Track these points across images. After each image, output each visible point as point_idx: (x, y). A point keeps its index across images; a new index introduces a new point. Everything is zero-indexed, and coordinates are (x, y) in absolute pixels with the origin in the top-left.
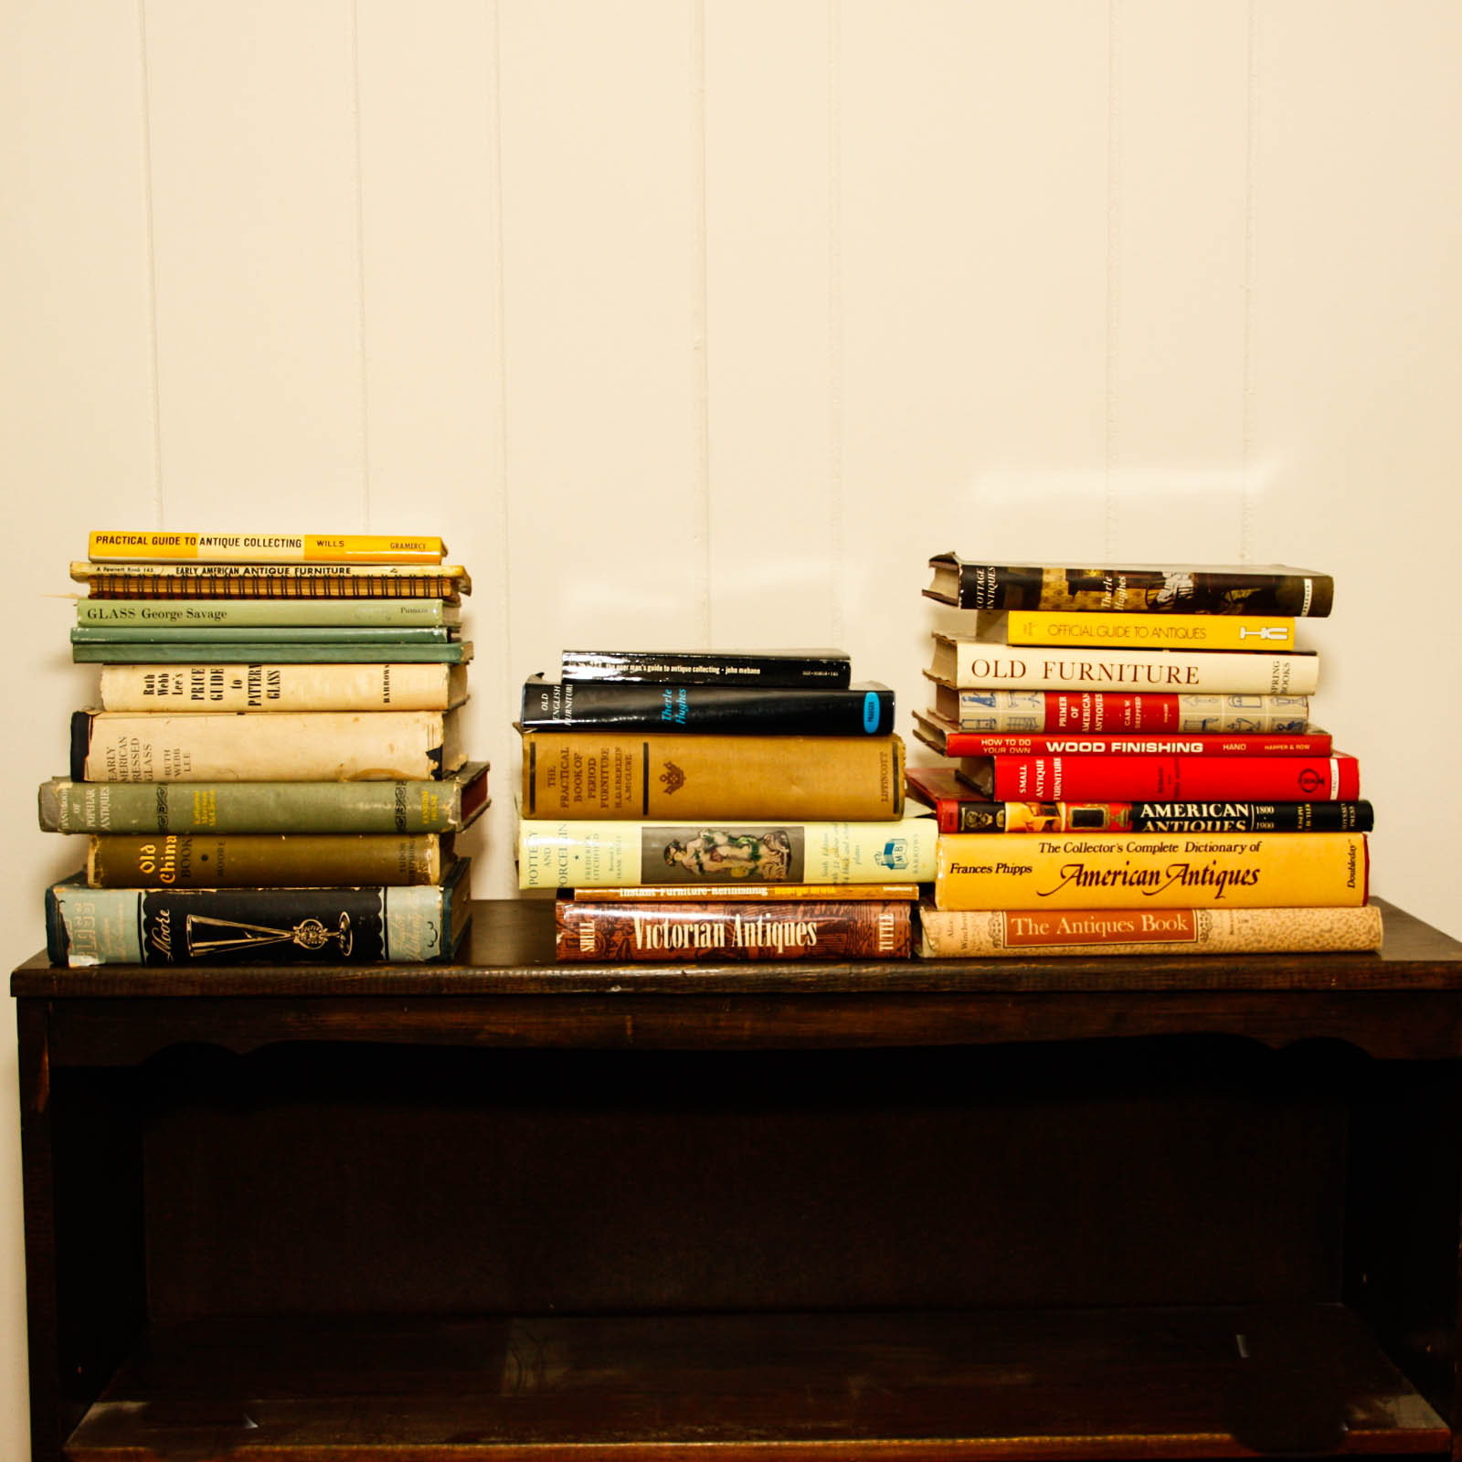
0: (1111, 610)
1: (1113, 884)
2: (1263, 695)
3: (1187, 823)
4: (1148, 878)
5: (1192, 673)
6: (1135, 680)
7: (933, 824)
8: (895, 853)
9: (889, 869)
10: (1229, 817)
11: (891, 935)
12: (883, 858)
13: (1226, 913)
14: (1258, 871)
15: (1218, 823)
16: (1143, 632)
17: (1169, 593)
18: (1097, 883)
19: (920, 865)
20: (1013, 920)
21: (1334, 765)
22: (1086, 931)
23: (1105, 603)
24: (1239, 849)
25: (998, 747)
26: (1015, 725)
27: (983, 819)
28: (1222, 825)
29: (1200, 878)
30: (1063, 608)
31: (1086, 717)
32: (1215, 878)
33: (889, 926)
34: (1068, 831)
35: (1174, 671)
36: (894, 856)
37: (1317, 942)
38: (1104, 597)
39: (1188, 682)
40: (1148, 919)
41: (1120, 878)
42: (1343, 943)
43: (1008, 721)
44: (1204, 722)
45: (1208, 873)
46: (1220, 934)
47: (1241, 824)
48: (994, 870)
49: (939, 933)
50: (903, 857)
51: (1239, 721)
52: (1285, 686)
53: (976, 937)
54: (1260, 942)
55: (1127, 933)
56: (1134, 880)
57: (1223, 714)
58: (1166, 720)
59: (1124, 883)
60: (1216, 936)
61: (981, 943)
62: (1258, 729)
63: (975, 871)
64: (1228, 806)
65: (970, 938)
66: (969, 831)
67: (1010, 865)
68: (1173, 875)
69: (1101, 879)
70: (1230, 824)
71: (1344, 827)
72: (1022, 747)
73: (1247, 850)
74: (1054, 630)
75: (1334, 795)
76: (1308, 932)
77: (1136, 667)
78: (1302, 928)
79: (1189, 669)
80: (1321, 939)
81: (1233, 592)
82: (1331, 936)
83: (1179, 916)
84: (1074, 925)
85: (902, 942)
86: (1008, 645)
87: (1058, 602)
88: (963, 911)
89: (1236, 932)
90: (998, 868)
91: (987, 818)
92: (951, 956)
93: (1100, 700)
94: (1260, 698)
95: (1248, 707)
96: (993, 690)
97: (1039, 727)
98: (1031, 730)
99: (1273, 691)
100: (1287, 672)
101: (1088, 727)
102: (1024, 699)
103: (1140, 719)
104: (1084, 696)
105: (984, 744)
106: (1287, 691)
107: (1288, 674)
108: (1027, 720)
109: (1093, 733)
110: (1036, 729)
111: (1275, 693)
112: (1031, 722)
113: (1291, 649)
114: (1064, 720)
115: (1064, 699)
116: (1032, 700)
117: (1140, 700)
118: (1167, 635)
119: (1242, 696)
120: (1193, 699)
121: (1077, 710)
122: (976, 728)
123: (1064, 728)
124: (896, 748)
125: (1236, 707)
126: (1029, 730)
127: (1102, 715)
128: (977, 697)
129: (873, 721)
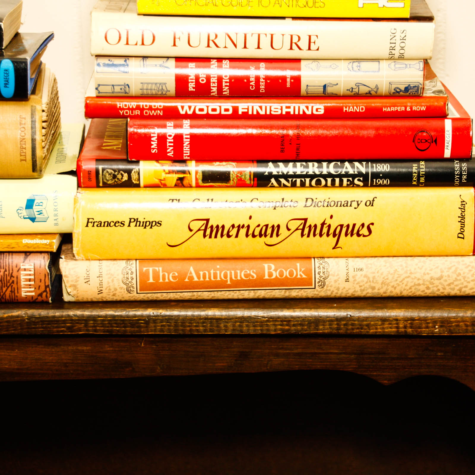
1: (237, 236)
2: (383, 59)
3: (308, 180)
4: (269, 231)
5: (312, 41)
6: (259, 48)
7: (73, 180)
8: (36, 208)
9: (31, 222)
10: (347, 175)
11: (32, 283)
12: (25, 213)
13: (342, 262)
14: (372, 224)
15: (337, 180)
16: (265, 2)
18: (222, 236)
19: (60, 218)
20: (145, 269)
21: (448, 125)
22: (212, 279)
24: (355, 204)
25: (132, 109)
26: (151, 89)
27: (119, 176)
28: (341, 182)
29: (318, 231)
31: (214, 83)
32: (332, 231)
33: (30, 275)
34: (198, 186)
35: (295, 39)
36: (35, 210)
37: (428, 288)
39: (309, 49)
40: (269, 268)
41: (243, 231)
42: (453, 289)
43: (140, 86)
44: (325, 86)
45: (325, 226)
46: (336, 281)
47: (359, 180)
48: (127, 224)
49: (77, 281)
50: (44, 211)
51: (358, 85)
52: (402, 51)
53: (111, 284)
54: (373, 288)
55: (250, 280)
56: (257, 233)
57: (342, 79)
58: (288, 85)
59: (247, 235)
60: (333, 283)
61: (116, 290)
62: (376, 92)
63: (109, 224)
64: (347, 164)
65: (105, 285)
66: (106, 186)
67: (141, 219)
68: (293, 228)
69: (225, 232)
70: (348, 180)
71: (457, 183)
72: (155, 110)
73: (362, 205)
74: (181, 1)
75: (447, 153)
76: (419, 279)
77: (259, 35)
78: (413, 276)
79: (310, 37)
80: (430, 286)
82: (440, 283)
83: (298, 265)
84: (201, 273)
85: (43, 288)
86: (139, 14)
88: (99, 260)
89: (351, 279)
90: (130, 222)
91: (122, 175)
92: (89, 300)
93: (227, 66)
94: (377, 63)
95: (366, 72)
96: (127, 57)
97: (169, 91)
98: (163, 94)
99: (391, 56)
100: (404, 39)
101: (216, 91)
102: (156, 65)
103: (264, 84)
104: (212, 63)
105: (120, 107)
106: (406, 56)
107: (405, 40)
108: (158, 85)
109: (220, 96)
110: (168, 93)
111: (393, 58)
112: (162, 87)
113: (408, 16)
114: (193, 85)
115: (193, 65)
116: (163, 66)
117: (264, 66)
118: (288, 4)
119: (361, 61)
120: (314, 64)
121: (205, 76)
122: (112, 92)
123: (193, 91)
124: (35, 112)
125: (355, 71)
126: (161, 94)
127: (228, 81)
128: (111, 63)
129: (8, 87)
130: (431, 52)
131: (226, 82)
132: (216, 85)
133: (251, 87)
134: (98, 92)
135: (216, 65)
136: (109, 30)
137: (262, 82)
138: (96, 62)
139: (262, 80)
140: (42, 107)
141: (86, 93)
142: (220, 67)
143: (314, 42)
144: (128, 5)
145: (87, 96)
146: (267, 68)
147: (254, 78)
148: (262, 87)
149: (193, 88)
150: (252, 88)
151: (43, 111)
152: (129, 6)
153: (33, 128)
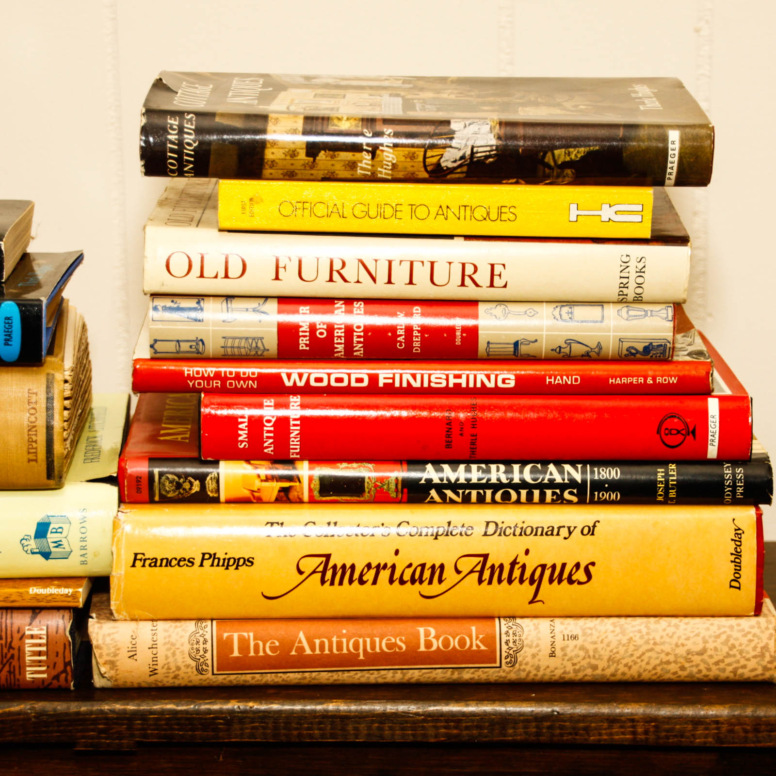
0: (373, 179)
1: (375, 582)
2: (609, 302)
3: (489, 492)
4: (427, 574)
5: (496, 272)
6: (411, 283)
7: (112, 491)
8: (51, 537)
9: (43, 559)
10: (552, 484)
11: (44, 658)
12: (33, 544)
13: (544, 624)
14: (593, 564)
15: (536, 493)
16: (421, 212)
17: (461, 154)
18: (351, 581)
19: (90, 552)
20: (226, 635)
21: (713, 406)
22: (335, 651)
23: (362, 169)
24: (564, 532)
25: (209, 379)
26: (239, 347)
27: (187, 486)
28: (543, 495)
29: (505, 575)
30: (299, 177)
31: (340, 337)
32: (527, 574)
33: (40, 645)
34: (312, 501)
35: (469, 270)
36: (50, 540)
37: (683, 668)
38: (361, 161)
39: (492, 285)
40: (427, 634)
41: (385, 575)
42: (724, 670)
43: (222, 342)
44: (516, 344)
45: (517, 566)
46: (534, 656)
47: (571, 493)
48: (198, 562)
49: (116, 655)
50: (64, 542)
51: (569, 342)
52: (639, 291)
53: (171, 660)
54: (595, 667)
55: (395, 652)
56: (407, 577)
57: (544, 333)
58: (458, 341)
59: (391, 581)
60: (529, 659)
61: (178, 668)
62: (598, 354)
63: (169, 563)
64: (551, 467)
65: (161, 661)
66: (165, 500)
67: (219, 555)
68: (465, 570)
69: (356, 575)
70: (554, 494)
71: (728, 499)
72: (245, 380)
73: (577, 533)
74: (287, 210)
75: (712, 452)
76: (668, 654)
77: (412, 263)
78: (658, 648)
79: (492, 266)
80: (687, 665)
81: (557, 152)
82: (702, 661)
83: (473, 628)
84: (317, 642)
85: (60, 667)
86: (221, 230)
87: (292, 168)
88: (153, 620)
89: (558, 653)
90: (203, 559)
91: (191, 484)
92: (136, 685)
93: (360, 310)
94: (600, 308)
95: (582, 322)
96: (200, 297)
97: (268, 350)
98: (258, 355)
99: (621, 297)
100: (642, 270)
101: (343, 350)
102: (247, 310)
103: (419, 340)
104: (336, 306)
105: (189, 375)
106: (645, 297)
107: (644, 272)
108: (250, 341)
109: (349, 358)
110: (265, 353)
111: (625, 300)
112: (257, 343)
113: (648, 235)
114: (306, 340)
115: (306, 310)
116: (258, 311)
117: (419, 311)
118: (458, 216)
119: (574, 305)
120: (499, 309)
121: (325, 327)
122: (175, 351)
123: (306, 350)
124: (52, 383)
125: (565, 321)
126: (254, 355)
127: (362, 334)
128: (175, 306)
129: (11, 345)
130: (686, 293)
131: (359, 337)
132: (343, 341)
133: (398, 344)
134: (154, 351)
135: (343, 310)
136: (173, 254)
137: (417, 336)
138: (151, 305)
139: (415, 333)
140: (64, 375)
141: (134, 353)
142: (350, 312)
143: (499, 274)
144: (203, 213)
145: (135, 357)
146: (423, 315)
147: (403, 330)
148: (417, 344)
149: (306, 345)
150: (401, 345)
151: (66, 381)
152: (204, 215)
153: (49, 409)
